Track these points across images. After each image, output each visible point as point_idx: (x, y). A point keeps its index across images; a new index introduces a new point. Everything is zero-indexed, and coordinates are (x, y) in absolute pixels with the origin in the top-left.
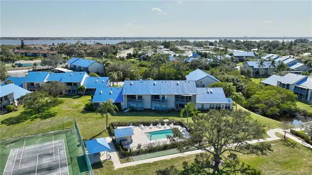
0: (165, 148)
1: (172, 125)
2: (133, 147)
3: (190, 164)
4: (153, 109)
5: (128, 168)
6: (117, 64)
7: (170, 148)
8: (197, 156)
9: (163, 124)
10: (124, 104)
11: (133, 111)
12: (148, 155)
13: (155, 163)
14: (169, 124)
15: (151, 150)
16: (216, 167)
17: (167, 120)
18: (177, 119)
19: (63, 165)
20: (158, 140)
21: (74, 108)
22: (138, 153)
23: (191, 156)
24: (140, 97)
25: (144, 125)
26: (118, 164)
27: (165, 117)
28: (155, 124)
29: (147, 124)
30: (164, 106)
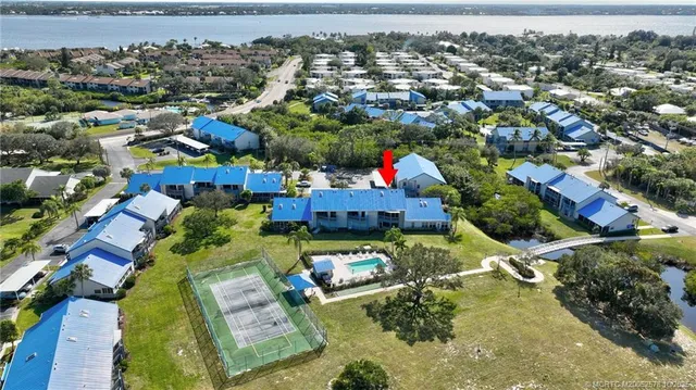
0: (368, 282)
1: (374, 254)
2: (335, 281)
3: (392, 299)
4: (350, 228)
5: (335, 303)
6: (284, 139)
7: (373, 283)
8: (400, 290)
9: (364, 252)
10: (313, 222)
11: (326, 233)
12: (351, 290)
13: (359, 298)
14: (371, 252)
15: (354, 285)
16: (416, 302)
17: (368, 247)
18: (381, 245)
19: (272, 301)
20: (360, 273)
22: (341, 288)
23: (394, 290)
24: (333, 214)
25: (342, 254)
26: (324, 300)
27: (366, 242)
28: (355, 252)
29: (345, 253)
30: (364, 225)
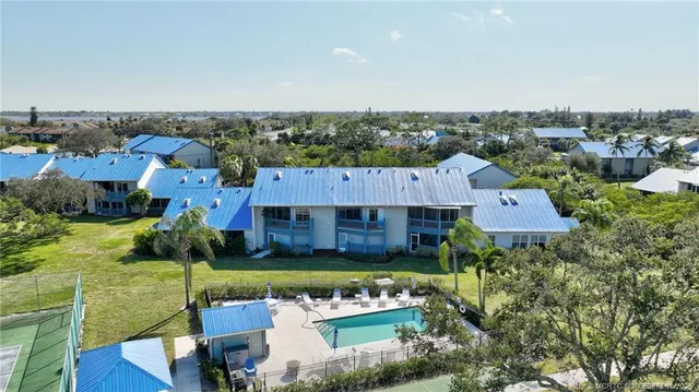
1: (405, 298)
4: (343, 249)
7: (408, 378)
9: (374, 292)
10: (254, 236)
11: (282, 256)
14: (394, 292)
17: (387, 281)
18: (421, 278)
20: (360, 348)
21: (104, 248)
25: (313, 297)
27: (381, 273)
28: (350, 293)
29: (322, 293)
30: (375, 241)
